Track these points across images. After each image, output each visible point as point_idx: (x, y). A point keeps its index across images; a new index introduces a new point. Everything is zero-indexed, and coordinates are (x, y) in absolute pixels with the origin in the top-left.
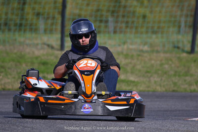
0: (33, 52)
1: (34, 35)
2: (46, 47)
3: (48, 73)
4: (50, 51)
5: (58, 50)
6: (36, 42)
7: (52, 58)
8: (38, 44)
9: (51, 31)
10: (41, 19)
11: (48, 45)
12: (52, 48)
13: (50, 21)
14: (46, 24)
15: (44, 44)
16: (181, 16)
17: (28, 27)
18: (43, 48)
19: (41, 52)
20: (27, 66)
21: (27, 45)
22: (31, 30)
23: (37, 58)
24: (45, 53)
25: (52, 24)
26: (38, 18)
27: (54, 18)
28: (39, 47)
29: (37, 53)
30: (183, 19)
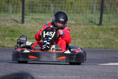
0: (6, 24)
1: (6, 14)
2: (13, 21)
3: (14, 37)
4: (16, 24)
5: (20, 23)
6: (7, 18)
7: (17, 28)
8: (8, 20)
9: (16, 12)
10: (10, 4)
11: (15, 20)
12: (17, 22)
13: (15, 6)
14: (13, 7)
15: (12, 19)
16: (94, 3)
17: (2, 9)
18: (11, 22)
19: (10, 24)
20: (2, 32)
21: (2, 20)
22: (4, 11)
23: (8, 28)
24: (12, 25)
25: (17, 8)
26: (8, 4)
27: (18, 4)
28: (9, 21)
29: (8, 25)
30: (95, 5)
